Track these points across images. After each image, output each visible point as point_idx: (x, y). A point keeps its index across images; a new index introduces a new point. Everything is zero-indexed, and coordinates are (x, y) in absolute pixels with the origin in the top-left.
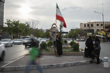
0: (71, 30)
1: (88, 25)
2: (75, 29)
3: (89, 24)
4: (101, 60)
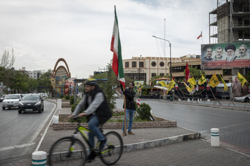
0: (96, 73)
1: (134, 64)
2: (103, 71)
3: (135, 61)
4: (200, 134)
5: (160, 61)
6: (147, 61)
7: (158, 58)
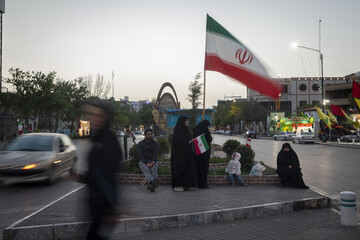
4: (329, 200)
5: (312, 84)
6: (293, 83)
7: (309, 79)
